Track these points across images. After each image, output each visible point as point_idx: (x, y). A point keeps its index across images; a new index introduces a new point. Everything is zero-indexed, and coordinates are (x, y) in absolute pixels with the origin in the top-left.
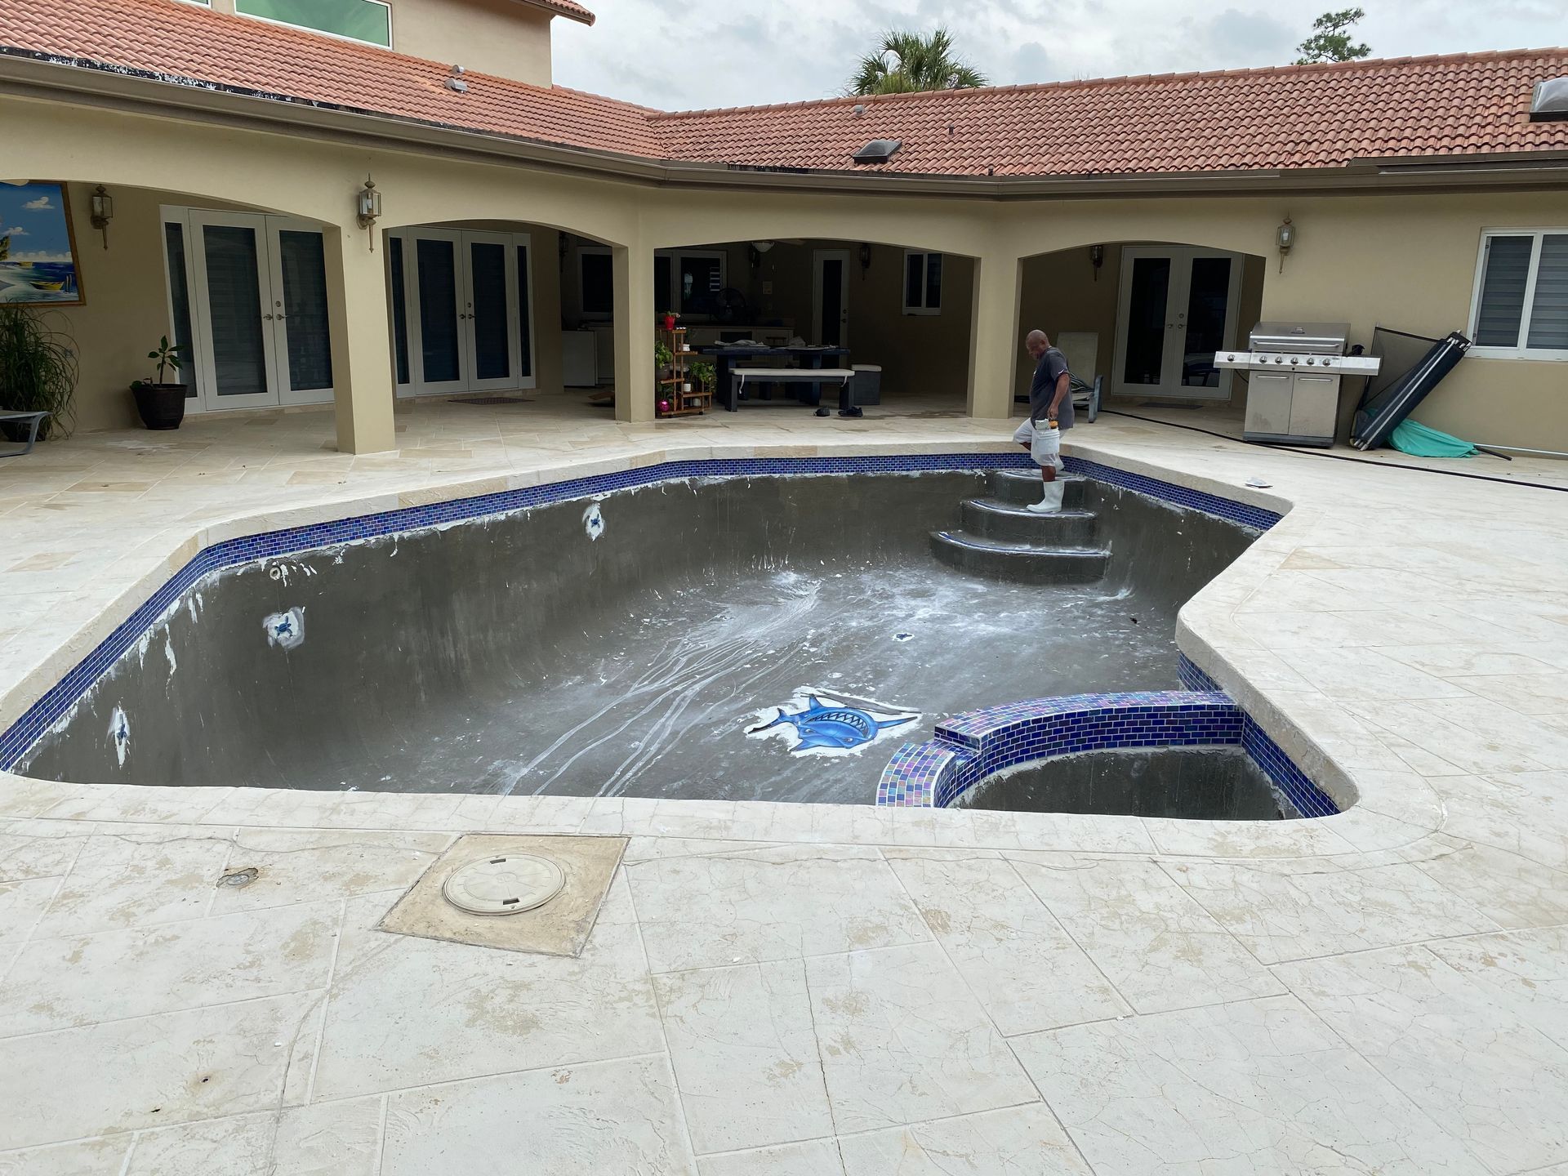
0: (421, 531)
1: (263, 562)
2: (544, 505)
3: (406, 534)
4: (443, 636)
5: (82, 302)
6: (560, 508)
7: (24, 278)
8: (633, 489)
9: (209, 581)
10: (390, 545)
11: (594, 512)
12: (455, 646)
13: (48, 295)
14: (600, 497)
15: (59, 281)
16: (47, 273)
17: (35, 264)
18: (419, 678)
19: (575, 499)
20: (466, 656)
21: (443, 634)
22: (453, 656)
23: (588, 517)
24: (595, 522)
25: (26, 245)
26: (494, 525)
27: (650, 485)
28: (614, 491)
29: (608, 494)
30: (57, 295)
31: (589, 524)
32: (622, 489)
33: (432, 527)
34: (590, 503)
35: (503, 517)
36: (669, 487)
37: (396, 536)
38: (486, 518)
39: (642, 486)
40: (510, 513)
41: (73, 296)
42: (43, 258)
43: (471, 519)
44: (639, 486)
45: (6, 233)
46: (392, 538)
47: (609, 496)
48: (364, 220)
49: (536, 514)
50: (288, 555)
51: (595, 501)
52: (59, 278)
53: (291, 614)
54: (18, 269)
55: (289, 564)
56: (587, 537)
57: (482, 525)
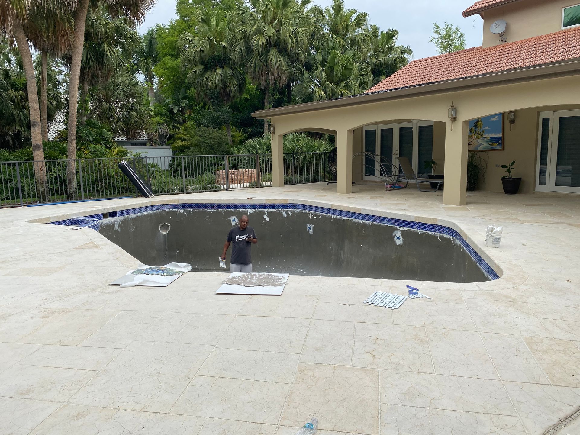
0: (338, 217)
1: (307, 211)
2: (377, 223)
3: (335, 217)
4: (341, 251)
5: (503, 149)
6: (383, 227)
7: (487, 142)
8: (420, 231)
9: (295, 211)
10: (331, 218)
11: (399, 234)
12: (343, 256)
13: (493, 147)
14: (402, 229)
15: (497, 143)
16: (494, 140)
17: (490, 138)
18: (333, 258)
19: (389, 225)
20: (345, 260)
21: (341, 250)
22: (342, 258)
23: (395, 235)
24: (398, 238)
25: (489, 132)
26: (359, 223)
27: (430, 233)
28: (409, 229)
29: (406, 229)
30: (495, 147)
31: (396, 238)
32: (413, 229)
33: (341, 217)
34: (396, 229)
35: (361, 222)
36: (442, 238)
37: (332, 216)
38: (356, 220)
39: (426, 232)
40: (364, 221)
41: (500, 147)
42: (493, 135)
43: (352, 219)
44: (423, 231)
45: (484, 129)
46: (331, 216)
47: (406, 230)
48: (454, 119)
49: (374, 225)
50: (311, 212)
51: (399, 230)
52: (497, 142)
53: (311, 226)
54: (485, 139)
55: (311, 214)
56: (395, 243)
57: (355, 222)
